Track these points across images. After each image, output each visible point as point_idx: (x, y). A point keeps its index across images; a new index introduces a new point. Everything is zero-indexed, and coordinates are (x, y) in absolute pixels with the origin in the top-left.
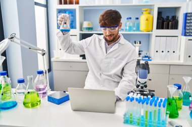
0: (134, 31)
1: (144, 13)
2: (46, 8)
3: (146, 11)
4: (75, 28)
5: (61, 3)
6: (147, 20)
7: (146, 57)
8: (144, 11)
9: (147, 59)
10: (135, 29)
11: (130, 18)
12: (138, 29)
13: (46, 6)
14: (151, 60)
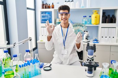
0: (88, 24)
1: (94, 13)
2: (34, 11)
3: (95, 12)
4: (52, 23)
5: (43, 8)
6: (96, 17)
7: (95, 40)
8: (94, 12)
9: (96, 41)
10: (88, 23)
11: (86, 16)
12: (91, 23)
13: (35, 10)
14: (98, 43)
